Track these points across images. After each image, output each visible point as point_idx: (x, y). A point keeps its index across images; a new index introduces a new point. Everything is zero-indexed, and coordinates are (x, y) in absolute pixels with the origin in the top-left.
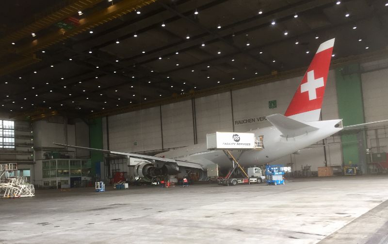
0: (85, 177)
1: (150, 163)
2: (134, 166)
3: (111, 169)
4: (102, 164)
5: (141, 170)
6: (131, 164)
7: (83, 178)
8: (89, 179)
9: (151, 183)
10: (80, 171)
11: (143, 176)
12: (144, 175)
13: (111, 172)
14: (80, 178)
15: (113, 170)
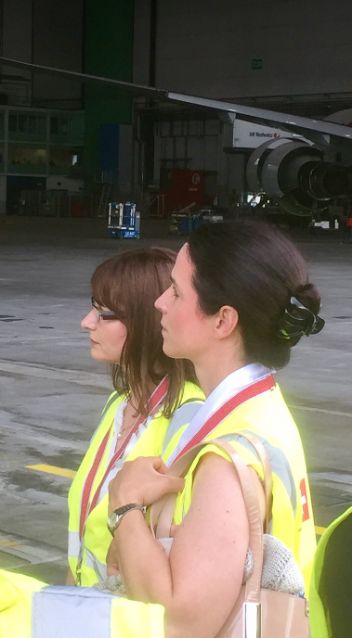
0: (61, 179)
1: (311, 144)
2: (247, 153)
3: (158, 155)
4: (125, 132)
5: (272, 167)
6: (236, 144)
7: (52, 183)
8: (73, 186)
9: (307, 221)
10: (42, 153)
11: (281, 194)
12: (282, 190)
13: (157, 166)
14: (43, 180)
15: (164, 161)
